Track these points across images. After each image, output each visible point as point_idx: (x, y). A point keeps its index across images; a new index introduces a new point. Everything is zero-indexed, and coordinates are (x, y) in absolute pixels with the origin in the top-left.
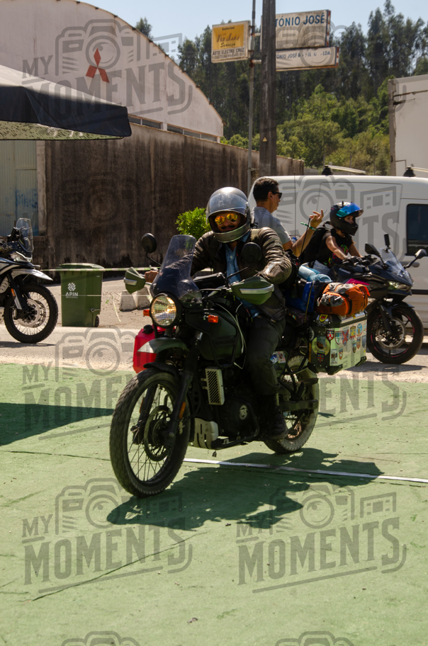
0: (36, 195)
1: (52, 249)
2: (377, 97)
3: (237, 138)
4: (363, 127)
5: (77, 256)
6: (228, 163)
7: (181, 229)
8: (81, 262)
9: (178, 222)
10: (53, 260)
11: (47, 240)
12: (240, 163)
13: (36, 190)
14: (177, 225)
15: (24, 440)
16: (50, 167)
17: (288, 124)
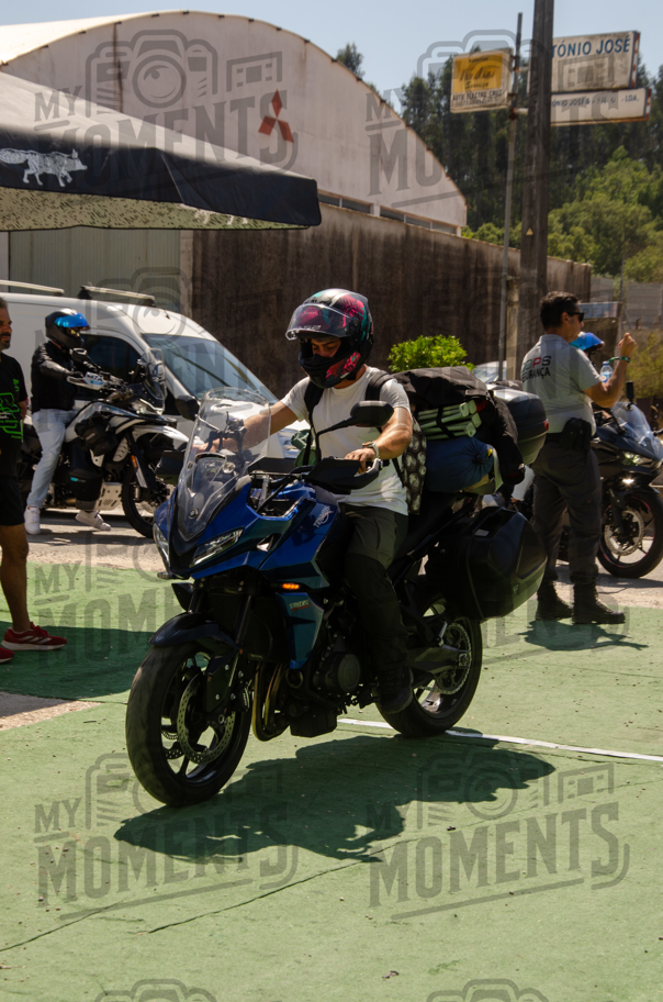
3: (489, 229)
6: (473, 266)
9: (391, 357)
12: (490, 267)
13: (178, 304)
16: (199, 271)
17: (568, 208)
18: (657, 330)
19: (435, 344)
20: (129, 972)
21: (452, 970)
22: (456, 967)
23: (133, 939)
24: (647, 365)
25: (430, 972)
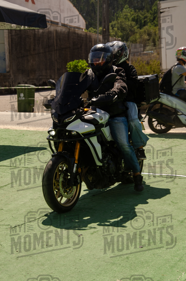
0: (5, 55)
1: (12, 79)
2: (152, 10)
3: (91, 29)
4: (145, 24)
5: (23, 82)
6: (88, 40)
7: (68, 69)
8: (25, 84)
9: (67, 66)
10: (13, 83)
11: (10, 75)
12: (93, 40)
13: (4, 52)
14: (67, 68)
15: (4, 161)
16: (10, 42)
17: (113, 23)
18: (140, 57)
19: (79, 62)
20: (7, 239)
21: (97, 233)
22: (98, 232)
23: (7, 230)
24: (137, 66)
25: (91, 234)
